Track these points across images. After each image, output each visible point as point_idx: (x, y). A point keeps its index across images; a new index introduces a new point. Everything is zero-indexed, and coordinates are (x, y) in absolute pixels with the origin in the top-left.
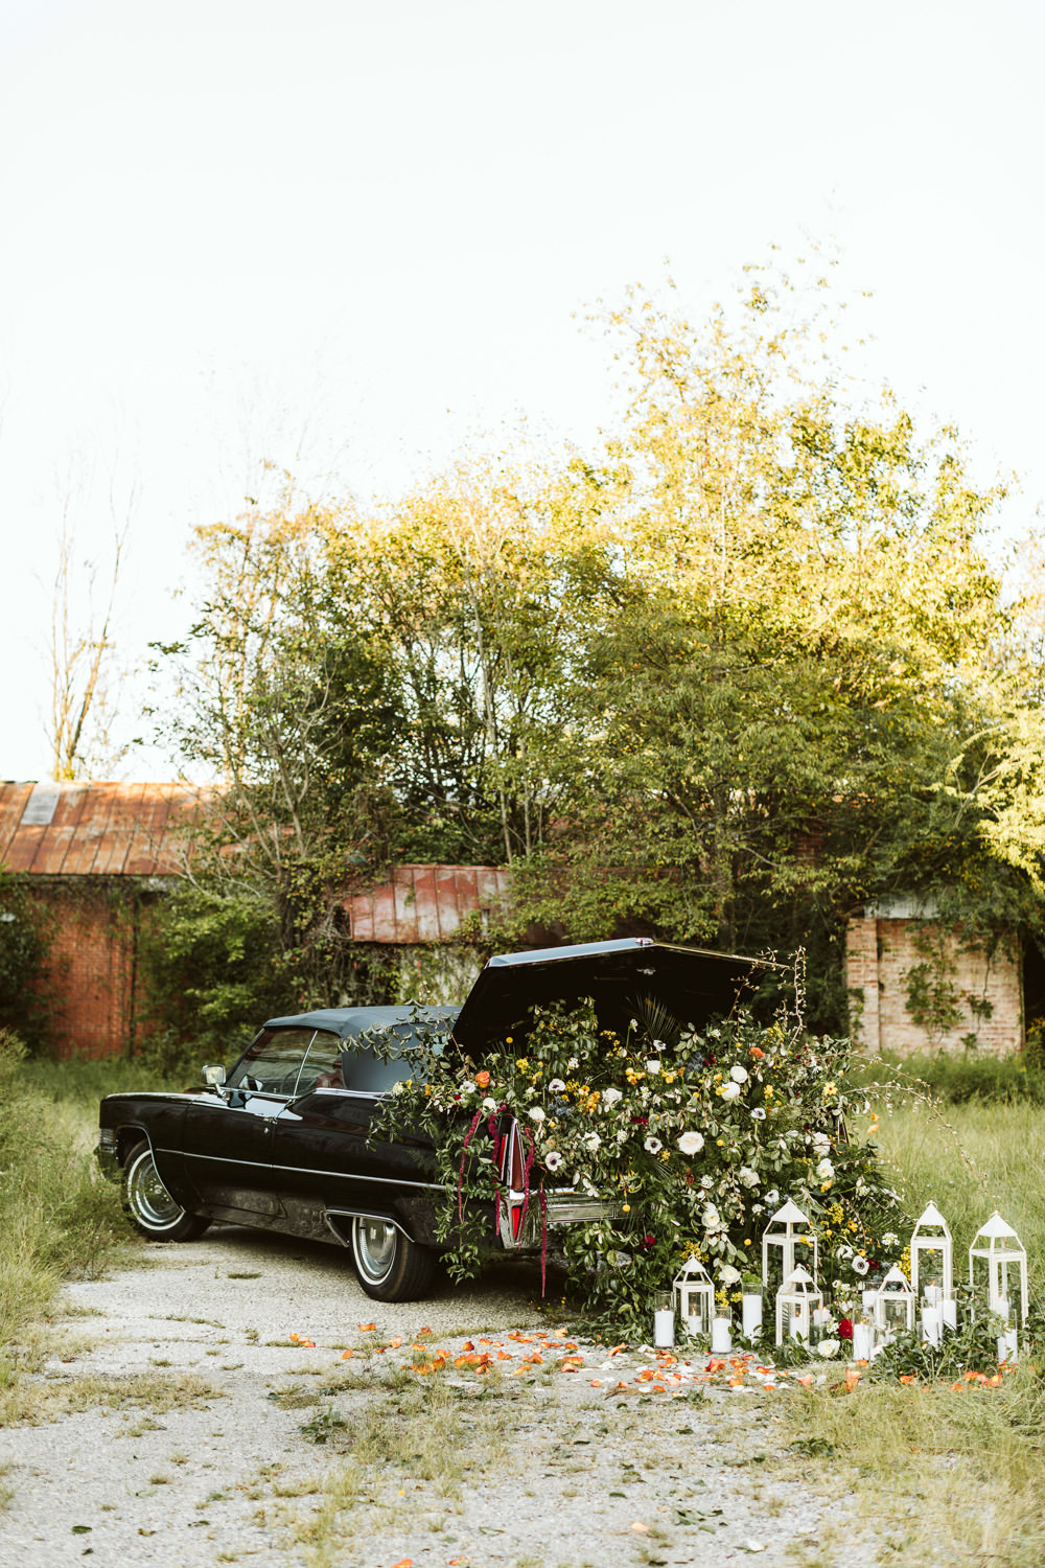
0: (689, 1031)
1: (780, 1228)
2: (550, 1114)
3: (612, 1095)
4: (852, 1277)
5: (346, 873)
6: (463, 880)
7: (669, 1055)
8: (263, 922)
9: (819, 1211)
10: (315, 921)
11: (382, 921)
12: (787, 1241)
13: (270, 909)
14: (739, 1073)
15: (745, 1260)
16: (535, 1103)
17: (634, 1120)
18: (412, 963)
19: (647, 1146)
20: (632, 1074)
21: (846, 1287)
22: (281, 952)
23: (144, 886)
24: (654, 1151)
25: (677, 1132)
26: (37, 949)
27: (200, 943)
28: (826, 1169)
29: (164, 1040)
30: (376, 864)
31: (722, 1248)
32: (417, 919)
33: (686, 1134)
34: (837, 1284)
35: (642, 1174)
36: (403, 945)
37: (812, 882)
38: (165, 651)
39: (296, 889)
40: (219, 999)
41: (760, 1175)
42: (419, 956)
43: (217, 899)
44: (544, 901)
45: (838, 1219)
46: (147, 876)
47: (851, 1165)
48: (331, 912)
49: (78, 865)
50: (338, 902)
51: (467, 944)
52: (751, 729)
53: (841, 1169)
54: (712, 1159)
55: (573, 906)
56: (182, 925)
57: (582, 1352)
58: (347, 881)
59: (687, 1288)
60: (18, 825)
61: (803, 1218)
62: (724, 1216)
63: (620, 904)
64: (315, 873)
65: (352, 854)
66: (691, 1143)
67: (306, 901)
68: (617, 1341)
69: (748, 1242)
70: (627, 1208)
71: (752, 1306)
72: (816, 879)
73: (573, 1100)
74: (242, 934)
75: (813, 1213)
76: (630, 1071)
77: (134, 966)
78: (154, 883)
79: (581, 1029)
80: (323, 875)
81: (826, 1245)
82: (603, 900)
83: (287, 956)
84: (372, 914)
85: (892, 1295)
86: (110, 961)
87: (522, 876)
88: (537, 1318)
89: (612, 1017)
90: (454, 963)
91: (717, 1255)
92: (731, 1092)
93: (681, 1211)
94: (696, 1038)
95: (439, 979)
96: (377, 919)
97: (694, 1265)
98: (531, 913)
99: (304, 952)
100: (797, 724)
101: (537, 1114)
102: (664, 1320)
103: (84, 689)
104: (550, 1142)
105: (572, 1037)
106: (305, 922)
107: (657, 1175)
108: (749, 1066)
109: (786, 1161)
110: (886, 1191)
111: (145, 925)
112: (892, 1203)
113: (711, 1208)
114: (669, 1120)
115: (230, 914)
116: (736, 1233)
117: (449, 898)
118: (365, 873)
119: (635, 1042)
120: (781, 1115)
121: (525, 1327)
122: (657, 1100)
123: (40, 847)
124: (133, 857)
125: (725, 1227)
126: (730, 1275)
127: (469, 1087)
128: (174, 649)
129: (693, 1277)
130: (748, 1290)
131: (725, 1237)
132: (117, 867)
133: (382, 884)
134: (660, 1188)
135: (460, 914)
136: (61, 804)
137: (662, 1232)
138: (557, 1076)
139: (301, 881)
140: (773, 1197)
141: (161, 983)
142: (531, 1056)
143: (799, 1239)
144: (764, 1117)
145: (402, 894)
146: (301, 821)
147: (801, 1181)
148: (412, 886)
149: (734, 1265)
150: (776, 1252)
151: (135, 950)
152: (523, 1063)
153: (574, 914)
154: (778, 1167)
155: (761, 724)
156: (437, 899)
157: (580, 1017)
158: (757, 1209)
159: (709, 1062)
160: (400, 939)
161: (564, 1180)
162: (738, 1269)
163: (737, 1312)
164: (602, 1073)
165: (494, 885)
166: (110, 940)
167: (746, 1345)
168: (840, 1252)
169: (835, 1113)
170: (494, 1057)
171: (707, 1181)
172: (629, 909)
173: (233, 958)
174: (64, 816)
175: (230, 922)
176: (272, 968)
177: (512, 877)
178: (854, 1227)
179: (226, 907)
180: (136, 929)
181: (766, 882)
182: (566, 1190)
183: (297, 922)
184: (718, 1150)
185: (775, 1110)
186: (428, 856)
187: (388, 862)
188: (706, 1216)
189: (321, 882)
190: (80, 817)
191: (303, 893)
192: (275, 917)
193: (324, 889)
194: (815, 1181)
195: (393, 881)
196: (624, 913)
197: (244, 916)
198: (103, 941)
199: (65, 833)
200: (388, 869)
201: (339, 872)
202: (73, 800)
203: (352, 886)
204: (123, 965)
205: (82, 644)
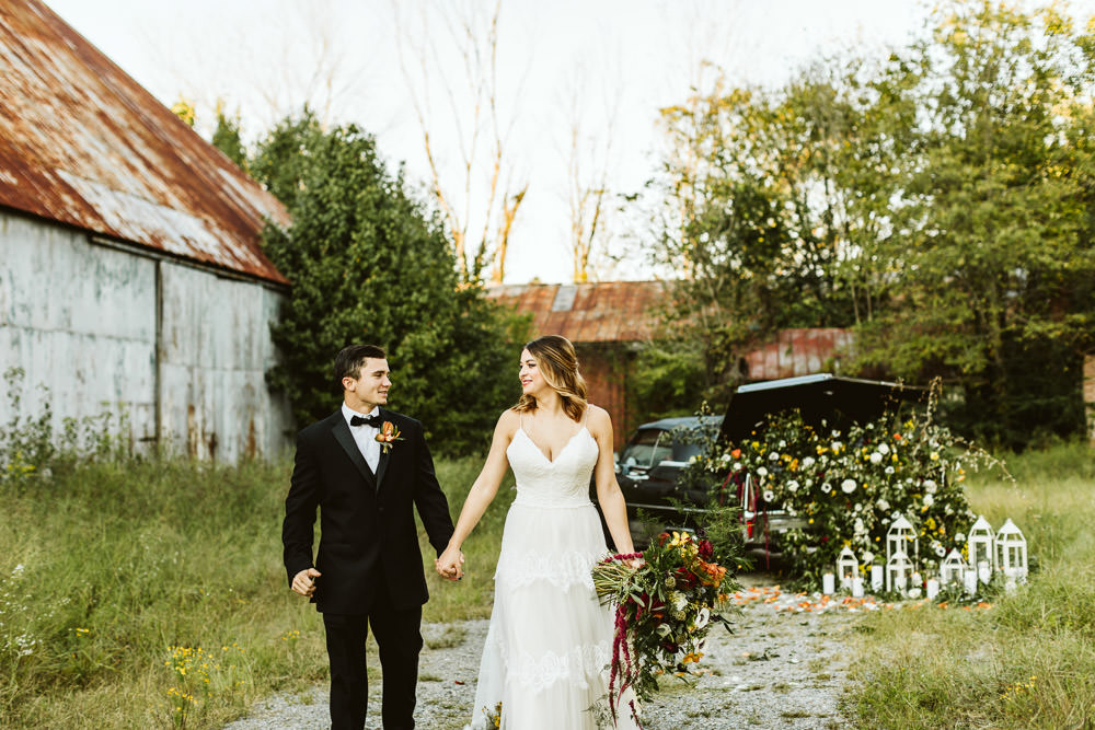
0: (855, 426)
1: (895, 531)
2: (770, 471)
3: (809, 461)
4: (937, 559)
5: (746, 337)
6: (824, 338)
7: (844, 438)
8: (696, 369)
9: (920, 522)
10: (728, 368)
11: (770, 367)
12: (898, 538)
13: (700, 361)
14: (884, 448)
15: (876, 548)
16: (760, 466)
17: (818, 473)
19: (823, 488)
20: (820, 449)
21: (932, 562)
22: (707, 389)
23: (630, 348)
24: (827, 491)
25: (841, 480)
27: (657, 383)
28: (929, 501)
30: (766, 330)
31: (862, 542)
32: (793, 365)
33: (846, 481)
34: (925, 561)
35: (820, 502)
37: (1050, 331)
38: (629, 199)
39: (715, 348)
41: (890, 504)
43: (667, 356)
44: (873, 351)
45: (932, 527)
46: (630, 342)
47: (944, 498)
48: (737, 363)
49: (587, 336)
50: (740, 356)
52: (1003, 233)
53: (938, 499)
54: (860, 495)
55: (894, 354)
56: (645, 372)
57: (783, 596)
58: (749, 341)
59: (841, 563)
60: (550, 312)
61: (909, 526)
62: (866, 526)
63: (927, 351)
64: (727, 337)
65: (751, 324)
66: (849, 486)
67: (721, 356)
68: (803, 590)
69: (878, 539)
70: (811, 521)
71: (877, 572)
72: (1055, 329)
73: (785, 464)
74: (682, 377)
75: (916, 524)
76: (819, 447)
77: (626, 399)
78: (635, 346)
79: (793, 426)
80: (731, 338)
81: (924, 541)
82: (913, 349)
83: (712, 390)
84: (763, 362)
85: (955, 566)
86: (610, 397)
87: (863, 335)
88: (766, 583)
89: (811, 418)
91: (860, 546)
92: (876, 458)
93: (840, 523)
94: (859, 429)
96: (767, 365)
97: (847, 551)
98: (866, 359)
99: (721, 387)
100: (1036, 228)
101: (762, 471)
102: (828, 579)
103: (591, 220)
104: (768, 485)
105: (785, 429)
106: (721, 369)
107: (829, 503)
108: (889, 444)
109: (904, 495)
110: (966, 513)
111: (631, 373)
112: (968, 518)
113: (859, 521)
114: (837, 473)
115: (675, 365)
116: (872, 535)
117: (815, 350)
118: (759, 337)
119: (825, 434)
120: (904, 471)
121: (759, 586)
122: (833, 463)
123: (565, 324)
124: (623, 329)
125: (867, 531)
126: (868, 557)
127: (727, 458)
128: (635, 197)
129: (847, 557)
130: (875, 564)
131: (867, 537)
132: (613, 336)
133: (771, 343)
134: (831, 511)
135: (821, 360)
136: (577, 297)
137: (831, 533)
138: (776, 450)
139: (718, 342)
140: (896, 515)
142: (762, 441)
143: (905, 537)
144: (892, 472)
145: (784, 349)
146: (719, 303)
147: (910, 506)
148: (790, 343)
149: (871, 551)
150: (893, 543)
151: (626, 390)
152: (756, 444)
153: (895, 358)
154: (899, 499)
155: (1010, 229)
156: (806, 352)
157: (794, 419)
158: (885, 521)
159: (866, 443)
161: (777, 506)
162: (873, 553)
163: (869, 577)
164: (803, 449)
165: (844, 340)
166: (610, 385)
167: (872, 592)
168: (931, 544)
169: (940, 470)
170: (746, 442)
171: (858, 507)
173: (678, 392)
174: (579, 305)
175: (675, 370)
177: (856, 334)
178: (941, 532)
179: (672, 361)
180: (626, 376)
181: (1020, 333)
182: (779, 512)
183: (716, 369)
184: (864, 490)
185: (901, 468)
186: (802, 323)
187: (774, 328)
188: (856, 526)
189: (731, 343)
190: (589, 305)
191: (719, 350)
192: (702, 366)
193: (733, 347)
194: (917, 507)
195: (778, 341)
196: (929, 357)
197: (684, 366)
198: (605, 384)
199: (580, 316)
200: (775, 332)
201: (742, 337)
202: (585, 295)
203: (751, 345)
204: (618, 400)
205: (589, 191)
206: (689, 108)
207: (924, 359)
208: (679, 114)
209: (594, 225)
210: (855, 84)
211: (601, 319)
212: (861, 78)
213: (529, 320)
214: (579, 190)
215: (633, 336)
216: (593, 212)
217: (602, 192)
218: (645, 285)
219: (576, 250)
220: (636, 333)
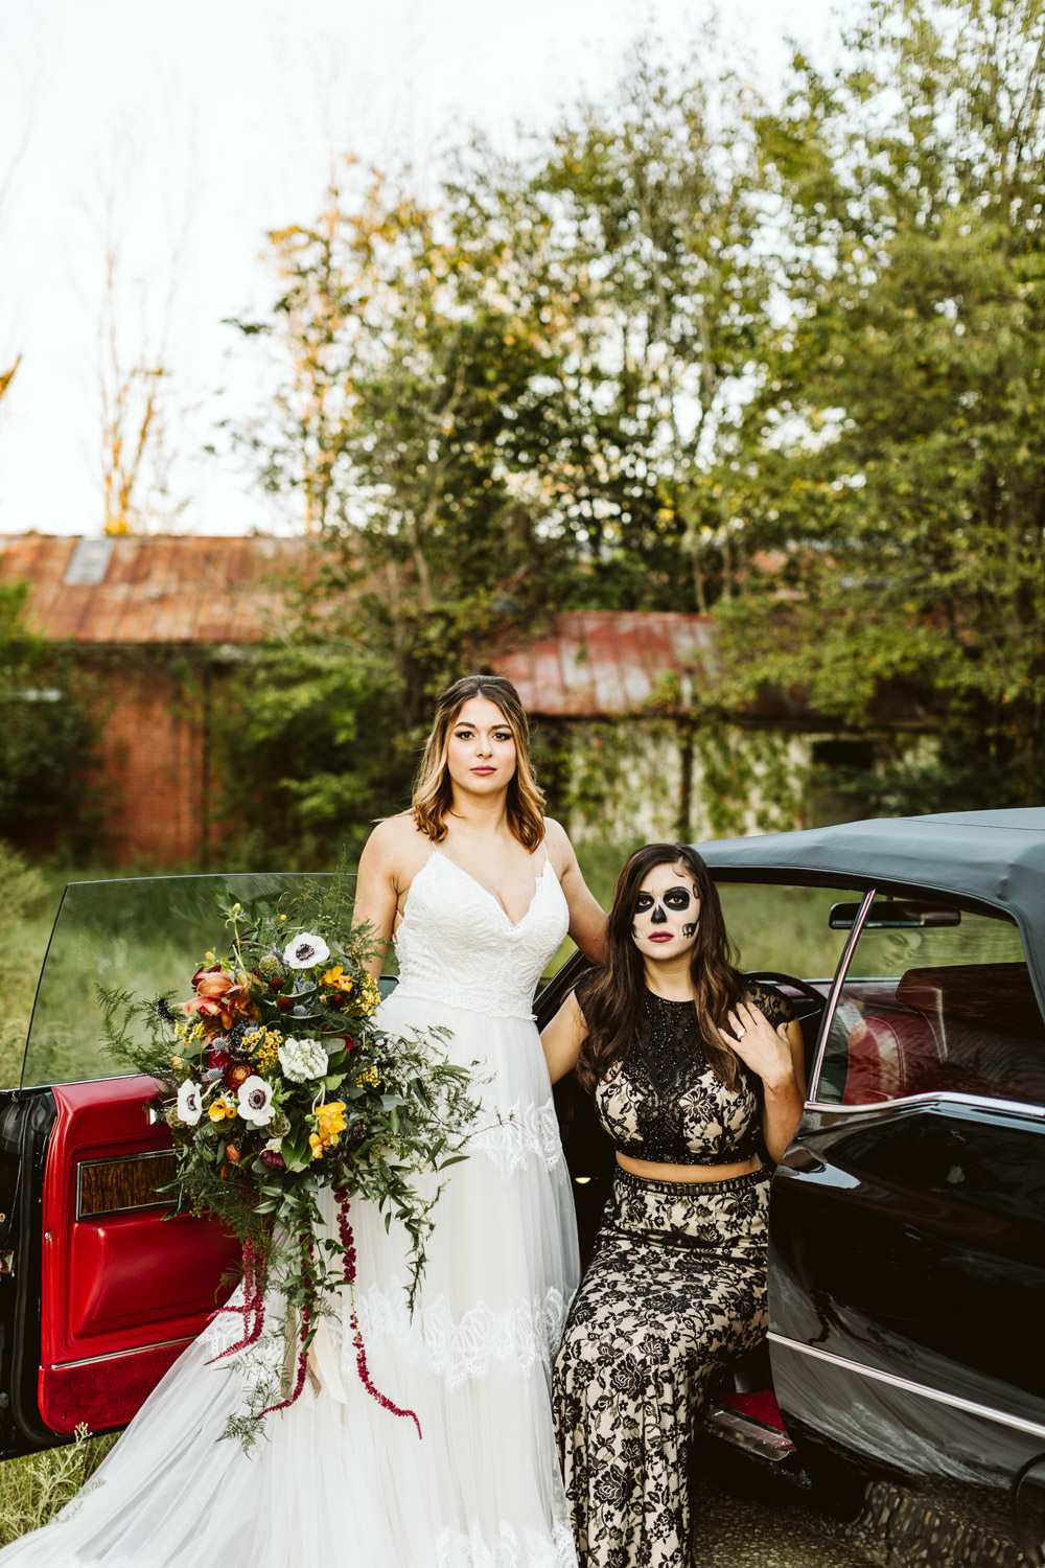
5: (492, 624)
6: (650, 634)
8: (380, 693)
11: (547, 686)
13: (389, 672)
18: (587, 743)
22: (405, 730)
23: (217, 655)
26: (87, 734)
29: (248, 844)
30: (532, 610)
32: (593, 683)
36: (577, 719)
38: (246, 330)
39: (427, 643)
40: (320, 794)
42: (598, 734)
43: (321, 661)
44: (771, 657)
46: (219, 643)
49: (134, 630)
50: (485, 662)
51: (665, 716)
55: (817, 665)
56: (271, 696)
58: (498, 632)
60: (61, 583)
63: (881, 660)
64: (451, 621)
65: (497, 599)
67: (440, 662)
74: (350, 706)
77: (207, 752)
78: (227, 652)
80: (464, 625)
82: (856, 655)
84: (530, 677)
86: (177, 747)
90: (646, 743)
95: (625, 764)
96: (540, 683)
98: (758, 672)
111: (218, 703)
115: (334, 682)
117: (632, 655)
118: (518, 624)
123: (88, 611)
124: (203, 619)
128: (255, 329)
132: (183, 632)
133: (543, 638)
135: (650, 676)
136: (113, 562)
139: (433, 633)
141: (239, 773)
145: (570, 651)
146: (427, 558)
148: (582, 639)
151: (207, 733)
153: (822, 674)
156: (617, 657)
160: (573, 709)
165: (692, 639)
166: (176, 723)
172: (890, 665)
173: (342, 737)
174: (117, 574)
175: (338, 690)
176: (392, 751)
177: (717, 626)
179: (331, 672)
180: (208, 708)
183: (429, 689)
186: (594, 603)
187: (551, 606)
189: (462, 635)
190: (137, 573)
191: (437, 649)
192: (398, 683)
193: (465, 644)
195: (557, 633)
196: (888, 674)
197: (355, 683)
198: (167, 723)
199: (119, 593)
200: (550, 616)
201: (484, 622)
202: (127, 553)
203: (502, 640)
204: (191, 753)
205: (133, 373)
206: (322, 230)
207: (877, 677)
208: (301, 239)
209: (144, 434)
210: (699, 131)
211: (161, 600)
212: (716, 118)
213: (21, 593)
214: (117, 369)
215: (221, 636)
216: (141, 413)
217: (160, 373)
218: (239, 544)
219: (109, 480)
220: (228, 627)
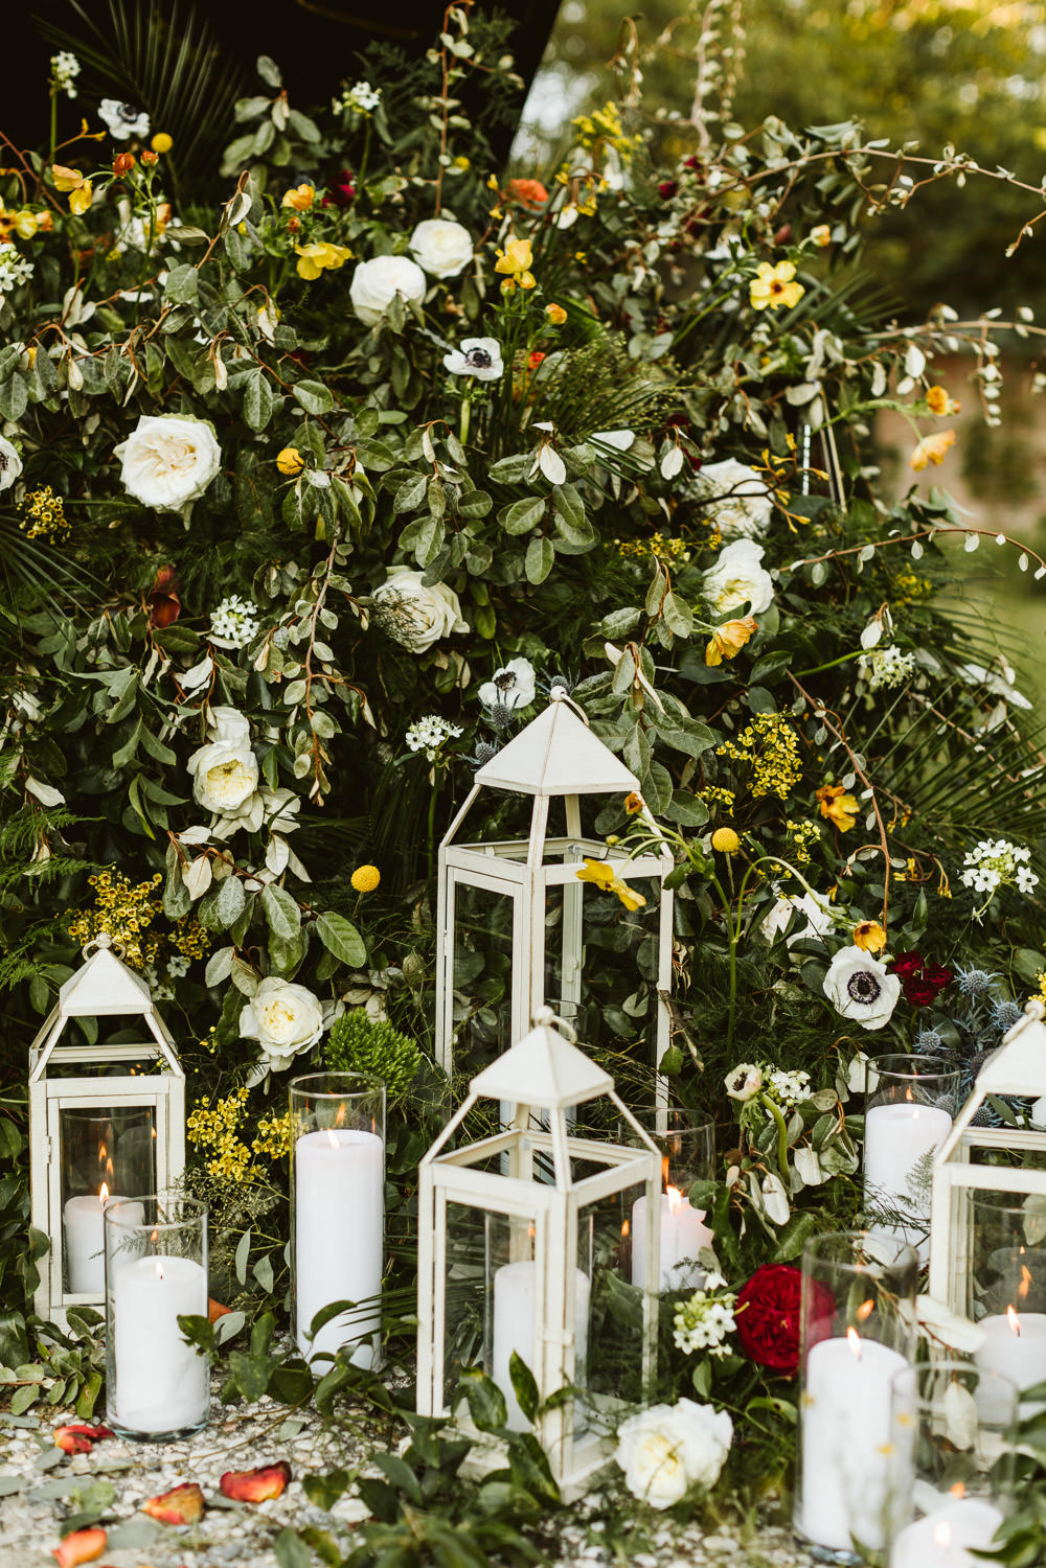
0: (260, 88)
9: (693, 745)
14: (443, 240)
21: (791, 1084)
28: (742, 581)
33: (151, 428)
34: (748, 1078)
41: (467, 603)
45: (776, 778)
47: (840, 569)
53: (801, 578)
61: (616, 778)
62: (277, 771)
66: (167, 463)
69: (365, 878)
75: (666, 755)
81: (709, 892)
91: (221, 939)
93: (75, 741)
94: (288, 118)
97: (101, 979)
109: (572, 539)
110: (975, 673)
112: (999, 716)
113: (228, 730)
125: (284, 808)
126: (274, 1022)
130: (336, 1098)
131: (279, 856)
144: (496, 371)
147: (621, 619)
149: (303, 975)
154: (536, 566)
158: (427, 734)
162: (323, 993)
168: (778, 918)
169: (797, 396)
171: (231, 622)
178: (842, 809)
188: (203, 761)
194: (679, 624)
